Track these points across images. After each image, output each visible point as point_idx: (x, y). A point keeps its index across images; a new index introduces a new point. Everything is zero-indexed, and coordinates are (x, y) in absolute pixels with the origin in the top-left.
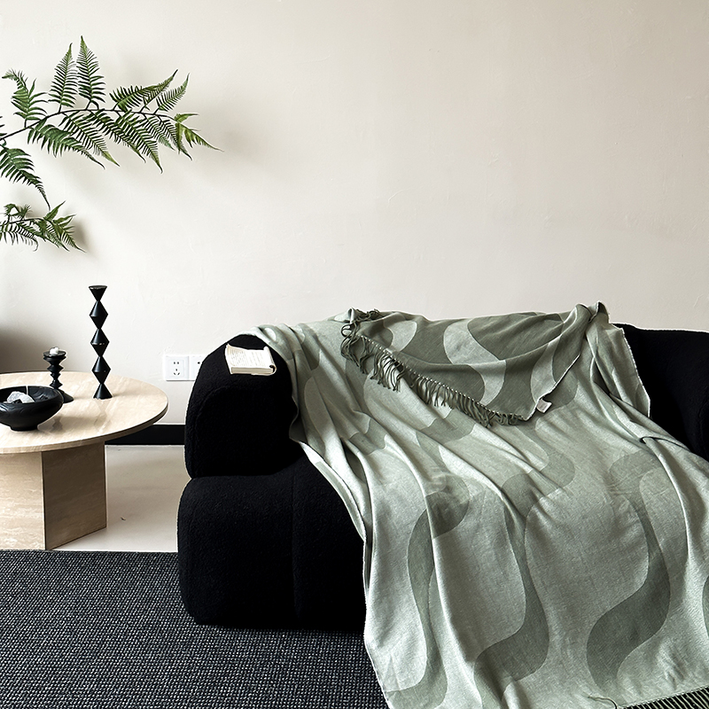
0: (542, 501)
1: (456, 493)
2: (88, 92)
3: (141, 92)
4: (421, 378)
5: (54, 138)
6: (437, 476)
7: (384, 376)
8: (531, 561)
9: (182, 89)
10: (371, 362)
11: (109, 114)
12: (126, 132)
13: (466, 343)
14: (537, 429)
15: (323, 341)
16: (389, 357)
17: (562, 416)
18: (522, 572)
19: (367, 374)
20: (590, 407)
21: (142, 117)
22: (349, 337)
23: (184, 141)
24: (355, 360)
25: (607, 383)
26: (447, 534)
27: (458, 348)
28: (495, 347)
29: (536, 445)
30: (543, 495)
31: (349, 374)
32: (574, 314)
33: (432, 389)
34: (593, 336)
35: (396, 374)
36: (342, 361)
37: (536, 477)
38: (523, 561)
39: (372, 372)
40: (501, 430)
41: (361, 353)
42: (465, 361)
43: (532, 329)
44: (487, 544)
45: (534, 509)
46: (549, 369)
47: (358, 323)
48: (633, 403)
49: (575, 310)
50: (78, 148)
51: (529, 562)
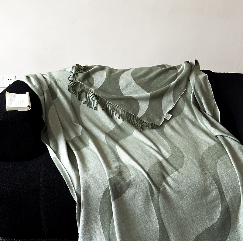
0: (168, 179)
1: (124, 175)
4: (108, 103)
6: (115, 165)
7: (90, 102)
8: (162, 210)
10: (83, 94)
13: (130, 84)
14: (165, 130)
15: (59, 84)
16: (92, 92)
17: (177, 122)
18: (157, 216)
19: (82, 101)
20: (191, 116)
22: (73, 81)
24: (76, 94)
25: (199, 103)
26: (120, 198)
27: (127, 86)
28: (145, 86)
29: (165, 142)
30: (169, 175)
31: (73, 101)
32: (183, 67)
33: (113, 108)
34: (192, 79)
35: (96, 101)
36: (69, 94)
37: (165, 163)
38: (158, 210)
39: (84, 100)
40: (147, 132)
41: (79, 90)
42: (130, 93)
43: (163, 75)
44: (140, 202)
45: (164, 184)
46: (171, 97)
47: (77, 74)
48: (212, 115)
49: (184, 65)
51: (161, 211)
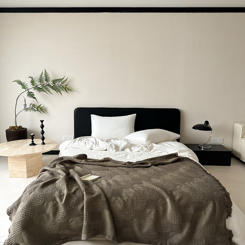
2: (46, 80)
3: (58, 80)
5: (39, 89)
9: (66, 80)
11: (51, 85)
12: (54, 88)
21: (58, 85)
23: (67, 90)
50: (45, 91)
